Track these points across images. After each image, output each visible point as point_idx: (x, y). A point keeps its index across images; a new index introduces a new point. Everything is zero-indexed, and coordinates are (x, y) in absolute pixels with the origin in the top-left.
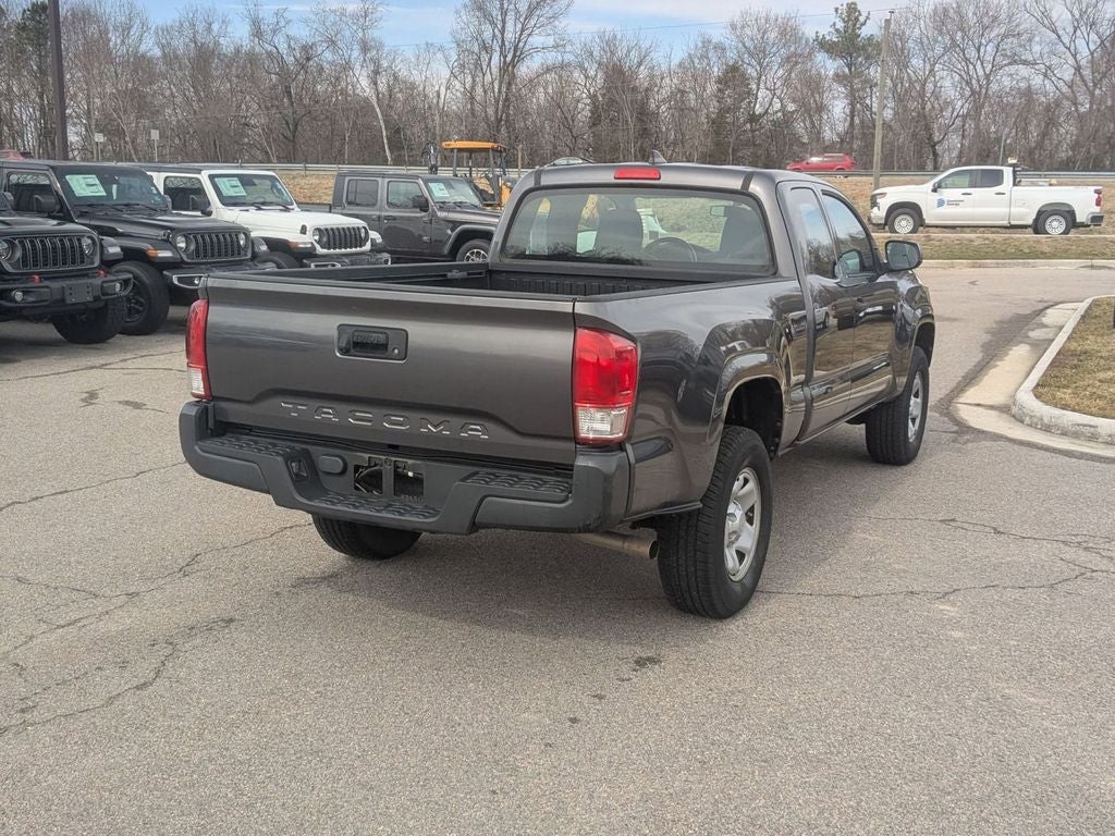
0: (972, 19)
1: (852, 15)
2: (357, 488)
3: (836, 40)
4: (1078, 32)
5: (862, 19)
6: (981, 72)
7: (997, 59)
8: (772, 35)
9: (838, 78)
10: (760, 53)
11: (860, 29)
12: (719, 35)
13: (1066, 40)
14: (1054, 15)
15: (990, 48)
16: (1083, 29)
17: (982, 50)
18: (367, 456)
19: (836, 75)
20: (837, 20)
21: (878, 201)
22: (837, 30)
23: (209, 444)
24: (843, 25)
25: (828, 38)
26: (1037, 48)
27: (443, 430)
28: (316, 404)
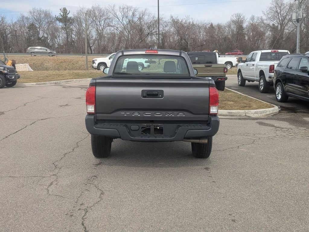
0: (97, 14)
1: (65, 10)
2: (142, 133)
3: (61, 18)
4: (124, 19)
5: (68, 12)
6: (101, 28)
7: (105, 25)
8: (43, 16)
9: (62, 28)
10: (39, 20)
11: (67, 15)
12: (26, 15)
13: (121, 21)
14: (117, 14)
15: (103, 22)
16: (125, 18)
17: (101, 22)
18: (146, 124)
19: (62, 27)
20: (61, 12)
21: (95, 62)
22: (61, 15)
23: (98, 126)
24: (63, 14)
25: (59, 17)
26: (114, 22)
27: (172, 115)
28: (132, 112)
